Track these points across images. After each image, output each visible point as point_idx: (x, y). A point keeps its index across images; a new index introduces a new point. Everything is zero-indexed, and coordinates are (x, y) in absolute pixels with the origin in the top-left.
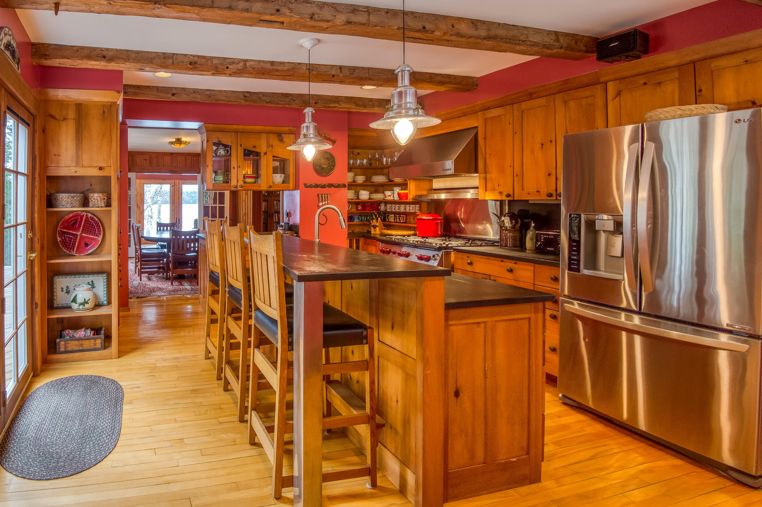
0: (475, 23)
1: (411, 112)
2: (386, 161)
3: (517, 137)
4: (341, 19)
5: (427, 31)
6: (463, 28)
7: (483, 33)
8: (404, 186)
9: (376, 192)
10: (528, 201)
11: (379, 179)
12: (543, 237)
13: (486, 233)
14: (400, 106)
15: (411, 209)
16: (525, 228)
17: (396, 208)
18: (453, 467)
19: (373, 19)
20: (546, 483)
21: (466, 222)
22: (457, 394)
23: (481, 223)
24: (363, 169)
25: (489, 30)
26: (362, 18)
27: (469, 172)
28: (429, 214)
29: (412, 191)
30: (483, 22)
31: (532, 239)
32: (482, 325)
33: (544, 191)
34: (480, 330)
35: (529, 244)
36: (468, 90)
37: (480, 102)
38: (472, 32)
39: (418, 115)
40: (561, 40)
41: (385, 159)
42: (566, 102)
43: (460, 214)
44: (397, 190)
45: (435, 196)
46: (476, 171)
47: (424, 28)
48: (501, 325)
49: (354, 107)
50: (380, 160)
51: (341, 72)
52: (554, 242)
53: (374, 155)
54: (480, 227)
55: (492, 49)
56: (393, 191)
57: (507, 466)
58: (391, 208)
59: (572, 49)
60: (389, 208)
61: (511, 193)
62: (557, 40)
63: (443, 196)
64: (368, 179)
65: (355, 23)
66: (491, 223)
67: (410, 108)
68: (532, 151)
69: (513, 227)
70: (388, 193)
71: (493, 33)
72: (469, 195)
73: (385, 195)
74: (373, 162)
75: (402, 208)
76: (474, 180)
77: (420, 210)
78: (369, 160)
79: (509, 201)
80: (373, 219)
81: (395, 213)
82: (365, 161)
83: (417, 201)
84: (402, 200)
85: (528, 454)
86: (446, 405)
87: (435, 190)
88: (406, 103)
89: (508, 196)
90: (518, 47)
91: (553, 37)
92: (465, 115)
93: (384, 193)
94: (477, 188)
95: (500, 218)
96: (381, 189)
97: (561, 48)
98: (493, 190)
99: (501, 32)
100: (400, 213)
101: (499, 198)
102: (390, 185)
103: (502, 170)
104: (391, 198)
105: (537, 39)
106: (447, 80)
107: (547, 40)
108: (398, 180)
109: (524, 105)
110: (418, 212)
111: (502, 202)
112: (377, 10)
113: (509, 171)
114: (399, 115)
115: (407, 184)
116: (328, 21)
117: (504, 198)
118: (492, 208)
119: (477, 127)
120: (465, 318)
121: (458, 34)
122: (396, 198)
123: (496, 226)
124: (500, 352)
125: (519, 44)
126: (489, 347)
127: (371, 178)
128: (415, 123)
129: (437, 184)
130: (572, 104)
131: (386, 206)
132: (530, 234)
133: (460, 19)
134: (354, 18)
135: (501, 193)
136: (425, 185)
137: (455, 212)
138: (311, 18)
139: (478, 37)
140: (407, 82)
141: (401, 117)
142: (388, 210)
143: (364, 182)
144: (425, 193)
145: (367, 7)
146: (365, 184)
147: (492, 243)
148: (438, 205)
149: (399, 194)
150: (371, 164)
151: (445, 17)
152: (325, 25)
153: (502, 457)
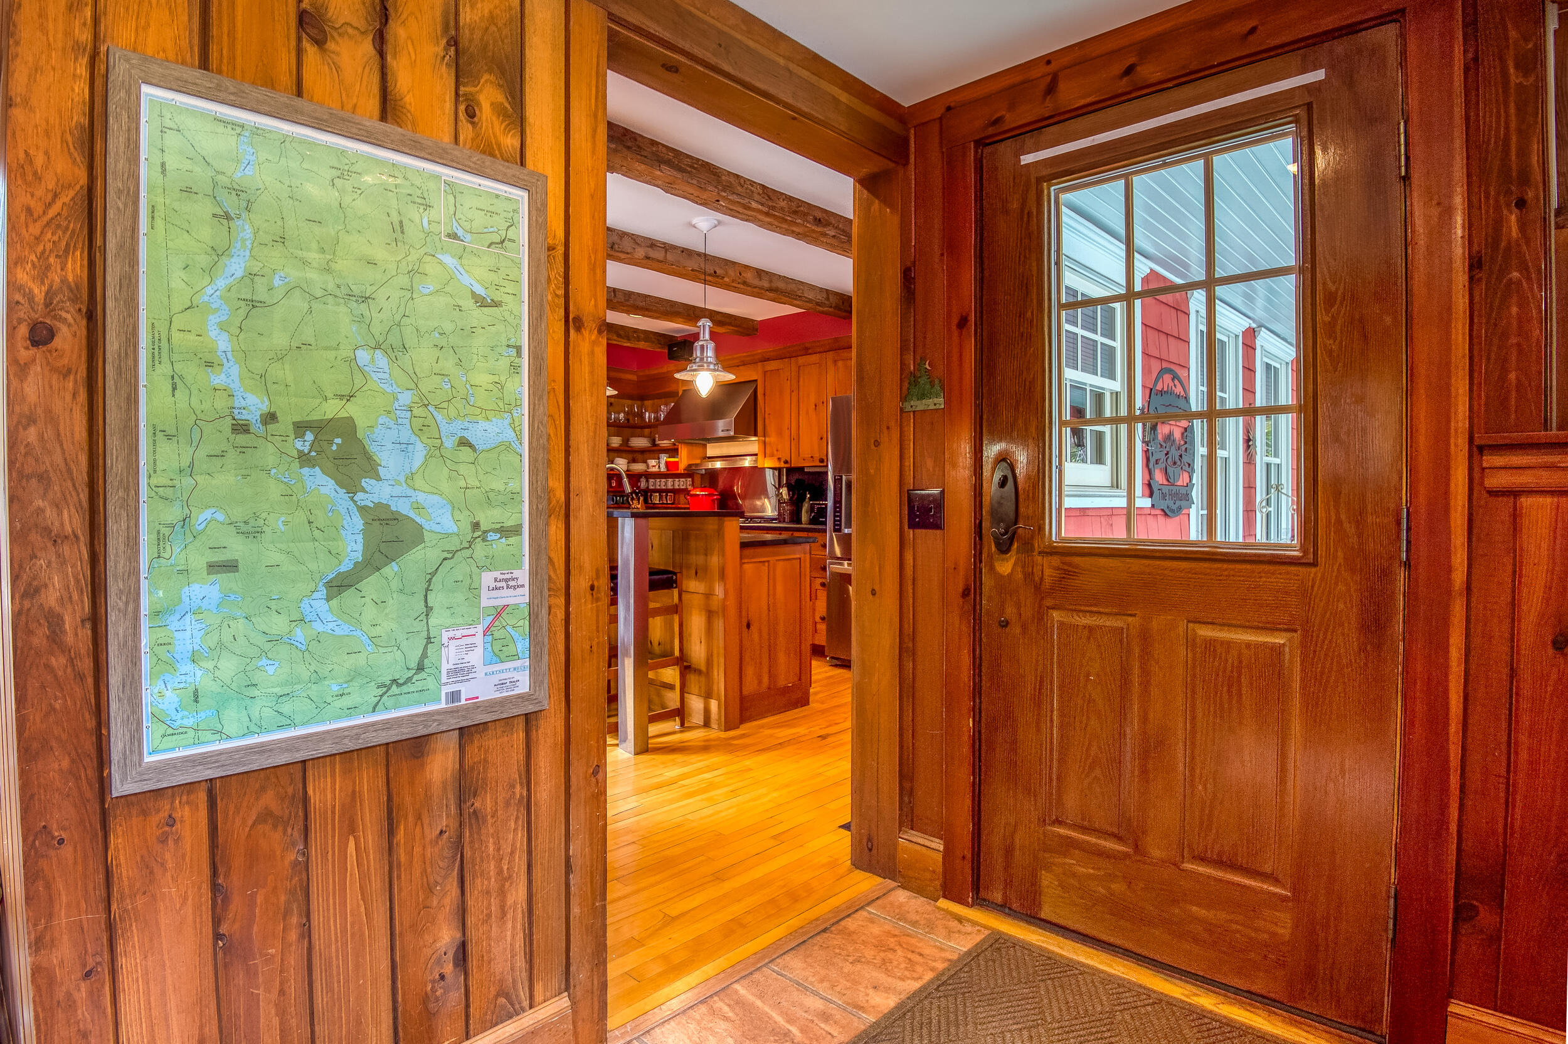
0: (760, 273)
1: (712, 367)
2: (649, 417)
3: (794, 394)
4: (640, 253)
5: (718, 277)
6: (749, 276)
7: (766, 285)
8: (673, 451)
9: (634, 461)
10: (803, 468)
11: (640, 442)
12: (816, 506)
13: (763, 510)
14: (702, 359)
15: (680, 484)
16: (802, 499)
17: (661, 484)
18: (745, 692)
19: (670, 257)
20: (811, 705)
21: (743, 498)
22: (748, 626)
23: (760, 499)
24: (618, 427)
25: (771, 282)
26: (658, 254)
27: (749, 434)
28: (703, 489)
29: (684, 459)
30: (767, 273)
31: (807, 512)
32: (766, 564)
33: (817, 456)
34: (765, 568)
35: (804, 517)
36: (748, 335)
37: (759, 351)
38: (756, 282)
39: (718, 370)
40: (831, 297)
41: (647, 415)
42: (835, 362)
43: (737, 489)
44: (664, 458)
45: (710, 465)
46: (756, 435)
47: (715, 272)
48: (781, 563)
49: (615, 338)
50: (641, 415)
51: (615, 296)
52: (823, 512)
53: (632, 407)
54: (758, 503)
55: (774, 300)
56: (659, 459)
57: (785, 690)
58: (655, 484)
59: (840, 309)
60: (653, 484)
61: (789, 460)
62: (828, 299)
63: (718, 465)
64: (626, 441)
65: (653, 259)
66: (768, 498)
67: (711, 363)
68: (807, 413)
69: (791, 499)
70: (652, 462)
71: (774, 285)
72: (747, 463)
73: (648, 466)
74: (631, 418)
75: (670, 484)
76: (752, 445)
77: (693, 485)
78: (627, 414)
79: (788, 469)
80: (633, 499)
81: (660, 491)
82: (622, 416)
83: (690, 473)
84: (672, 472)
85: (800, 680)
86: (740, 633)
87: (709, 458)
88: (707, 357)
89: (786, 462)
90: (795, 302)
91: (825, 295)
92: (744, 365)
93: (645, 462)
94: (756, 455)
95: (778, 489)
96: (639, 456)
97: (831, 307)
98: (772, 455)
99: (781, 285)
100: (667, 491)
101: (777, 465)
102: (654, 451)
103: (780, 433)
104: (656, 469)
105: (810, 295)
106: (728, 320)
107: (820, 297)
108: (665, 443)
109: (802, 360)
110: (690, 488)
111: (780, 470)
112: (674, 247)
113: (787, 433)
114: (701, 368)
115: (677, 449)
116: (628, 253)
117: (782, 465)
118: (770, 478)
119: (756, 380)
120: (753, 557)
121: (745, 283)
122: (663, 469)
123: (774, 500)
124: (780, 589)
125: (796, 299)
126: (771, 581)
127: (628, 440)
128: (715, 377)
129: (712, 450)
130: (840, 363)
131: (647, 481)
132: (806, 507)
133: (747, 267)
134: (653, 254)
135: (779, 459)
136: (698, 451)
137: (732, 487)
138: (612, 247)
139: (761, 288)
140: (707, 336)
141: (703, 370)
142: (651, 487)
143: (621, 445)
144: (698, 461)
145: (664, 243)
146: (622, 448)
147: (772, 520)
148: (713, 475)
149: (667, 463)
150: (628, 420)
151: (734, 263)
152: (623, 256)
153: (782, 682)
